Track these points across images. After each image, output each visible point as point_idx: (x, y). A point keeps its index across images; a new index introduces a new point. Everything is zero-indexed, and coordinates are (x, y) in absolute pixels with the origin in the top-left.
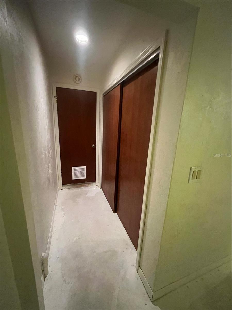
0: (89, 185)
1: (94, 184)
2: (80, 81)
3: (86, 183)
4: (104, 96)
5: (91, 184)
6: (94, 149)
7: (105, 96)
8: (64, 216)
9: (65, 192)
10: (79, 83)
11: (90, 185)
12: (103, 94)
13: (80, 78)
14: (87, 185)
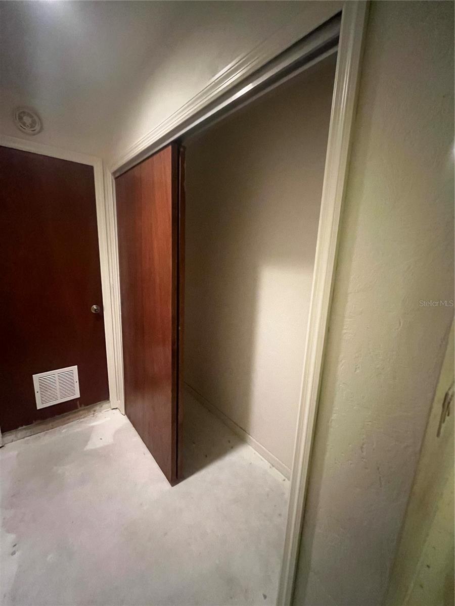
0: (93, 412)
1: (105, 405)
2: (37, 128)
3: (82, 408)
4: (116, 178)
5: (97, 408)
6: (99, 317)
7: (118, 177)
8: (13, 553)
9: (16, 453)
10: (34, 135)
11: (95, 411)
12: (112, 172)
13: (37, 120)
14: (86, 411)
